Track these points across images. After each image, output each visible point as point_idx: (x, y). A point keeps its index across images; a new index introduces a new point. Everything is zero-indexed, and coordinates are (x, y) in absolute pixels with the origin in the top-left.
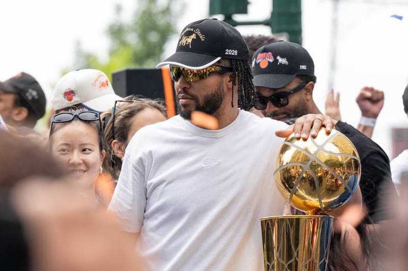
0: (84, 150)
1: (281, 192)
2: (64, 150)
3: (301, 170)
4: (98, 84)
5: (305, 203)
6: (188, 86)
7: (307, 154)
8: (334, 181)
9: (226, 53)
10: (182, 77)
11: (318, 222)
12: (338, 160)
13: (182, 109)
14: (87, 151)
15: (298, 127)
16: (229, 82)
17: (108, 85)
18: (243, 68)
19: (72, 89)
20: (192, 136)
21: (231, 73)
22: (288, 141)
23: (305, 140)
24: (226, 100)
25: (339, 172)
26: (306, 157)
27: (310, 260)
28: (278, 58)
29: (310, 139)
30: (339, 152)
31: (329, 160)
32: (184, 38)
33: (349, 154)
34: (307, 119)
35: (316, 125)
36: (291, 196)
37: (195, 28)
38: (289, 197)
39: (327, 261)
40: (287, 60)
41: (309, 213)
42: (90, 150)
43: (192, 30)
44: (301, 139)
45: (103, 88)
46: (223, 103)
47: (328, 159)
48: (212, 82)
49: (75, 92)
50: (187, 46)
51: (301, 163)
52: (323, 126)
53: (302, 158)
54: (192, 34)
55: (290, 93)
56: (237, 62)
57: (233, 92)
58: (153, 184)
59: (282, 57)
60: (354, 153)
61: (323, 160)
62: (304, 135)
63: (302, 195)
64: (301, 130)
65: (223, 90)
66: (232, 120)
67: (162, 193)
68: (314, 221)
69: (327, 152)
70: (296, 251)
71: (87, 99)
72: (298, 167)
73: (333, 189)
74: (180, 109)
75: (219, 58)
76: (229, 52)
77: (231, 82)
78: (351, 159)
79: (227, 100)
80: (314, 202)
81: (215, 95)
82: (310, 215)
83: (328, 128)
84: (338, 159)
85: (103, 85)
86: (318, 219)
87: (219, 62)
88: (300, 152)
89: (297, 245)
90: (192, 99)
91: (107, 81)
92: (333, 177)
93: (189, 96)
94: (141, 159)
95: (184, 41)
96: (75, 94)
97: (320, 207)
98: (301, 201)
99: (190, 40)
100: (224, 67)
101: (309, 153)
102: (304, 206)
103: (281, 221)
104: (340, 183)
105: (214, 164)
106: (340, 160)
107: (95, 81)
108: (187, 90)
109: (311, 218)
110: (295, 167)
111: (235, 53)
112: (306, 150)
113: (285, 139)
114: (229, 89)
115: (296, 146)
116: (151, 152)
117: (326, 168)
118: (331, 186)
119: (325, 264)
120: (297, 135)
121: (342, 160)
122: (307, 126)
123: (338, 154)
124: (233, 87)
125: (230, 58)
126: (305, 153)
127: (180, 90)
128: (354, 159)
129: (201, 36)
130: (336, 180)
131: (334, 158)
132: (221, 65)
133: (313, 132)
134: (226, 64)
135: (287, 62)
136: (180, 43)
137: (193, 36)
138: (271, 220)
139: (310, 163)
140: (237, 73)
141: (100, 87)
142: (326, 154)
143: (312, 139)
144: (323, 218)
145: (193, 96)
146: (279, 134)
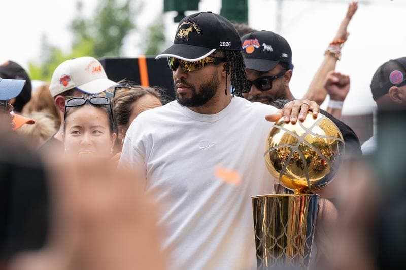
0: (95, 132)
1: (271, 172)
2: (76, 132)
3: (289, 152)
4: (91, 69)
5: (293, 182)
6: (185, 76)
7: (296, 137)
8: (320, 162)
9: (221, 45)
10: (179, 67)
11: (305, 200)
12: (324, 143)
13: (180, 97)
14: (98, 133)
15: (287, 112)
16: (223, 71)
17: (100, 70)
18: (236, 58)
19: (67, 74)
20: (189, 120)
21: (224, 63)
22: (277, 125)
23: (294, 123)
24: (220, 88)
25: (325, 153)
26: (294, 138)
27: (297, 235)
28: (264, 44)
29: (298, 122)
30: (325, 135)
31: (316, 143)
32: (181, 31)
33: (335, 137)
34: (295, 104)
35: (304, 109)
36: (281, 176)
37: (191, 22)
38: (279, 177)
39: (313, 236)
40: (272, 47)
41: (297, 192)
42: (100, 132)
43: (189, 23)
44: (290, 123)
45: (96, 72)
46: (218, 90)
47: (315, 141)
48: (208, 72)
49: (70, 78)
50: (184, 38)
51: (290, 144)
52: (310, 110)
53: (291, 141)
54: (189, 28)
55: (274, 78)
56: (230, 53)
57: (226, 81)
58: (153, 165)
59: (268, 44)
60: (339, 136)
61: (311, 142)
62: (293, 119)
63: (291, 175)
64: (290, 114)
65: (217, 79)
66: (226, 106)
67: (162, 174)
68: (302, 199)
69: (314, 134)
70: (285, 226)
71: (81, 84)
72: (287, 149)
73: (319, 169)
74: (178, 96)
75: (214, 50)
76: (223, 44)
77: (225, 72)
78: (336, 141)
79: (222, 88)
80: (302, 181)
81: (210, 84)
82: (297, 193)
83: (315, 113)
84: (324, 141)
85: (95, 70)
86: (305, 197)
87: (213, 53)
88: (289, 135)
89: (286, 221)
90: (189, 88)
91: (100, 67)
92: (319, 158)
93: (185, 85)
94: (142, 142)
95: (181, 34)
96: (70, 79)
97: (307, 186)
98: (289, 181)
99: (187, 33)
100: (218, 58)
101: (298, 135)
102: (292, 185)
103: (270, 199)
104: (326, 163)
105: (210, 146)
106: (326, 142)
107: (89, 67)
108: (184, 79)
109: (299, 197)
110: (284, 149)
111: (229, 44)
112: (295, 133)
113: (275, 122)
114: (223, 77)
115: (285, 129)
116: (151, 136)
117: (313, 150)
118: (318, 166)
119: (312, 238)
120: (287, 119)
121: (328, 142)
122: (295, 111)
123: (324, 137)
124: (227, 76)
125: (225, 49)
126: (294, 135)
127: (177, 79)
128: (339, 141)
129: (197, 30)
130: (323, 161)
131: (320, 140)
132: (216, 56)
133: (301, 116)
134: (220, 55)
135: (272, 49)
136: (178, 35)
137: (190, 29)
138: (261, 198)
139: (298, 145)
140: (230, 63)
141: (93, 72)
142: (313, 137)
143: (301, 122)
144: (310, 196)
145: (190, 85)
146: (269, 118)
